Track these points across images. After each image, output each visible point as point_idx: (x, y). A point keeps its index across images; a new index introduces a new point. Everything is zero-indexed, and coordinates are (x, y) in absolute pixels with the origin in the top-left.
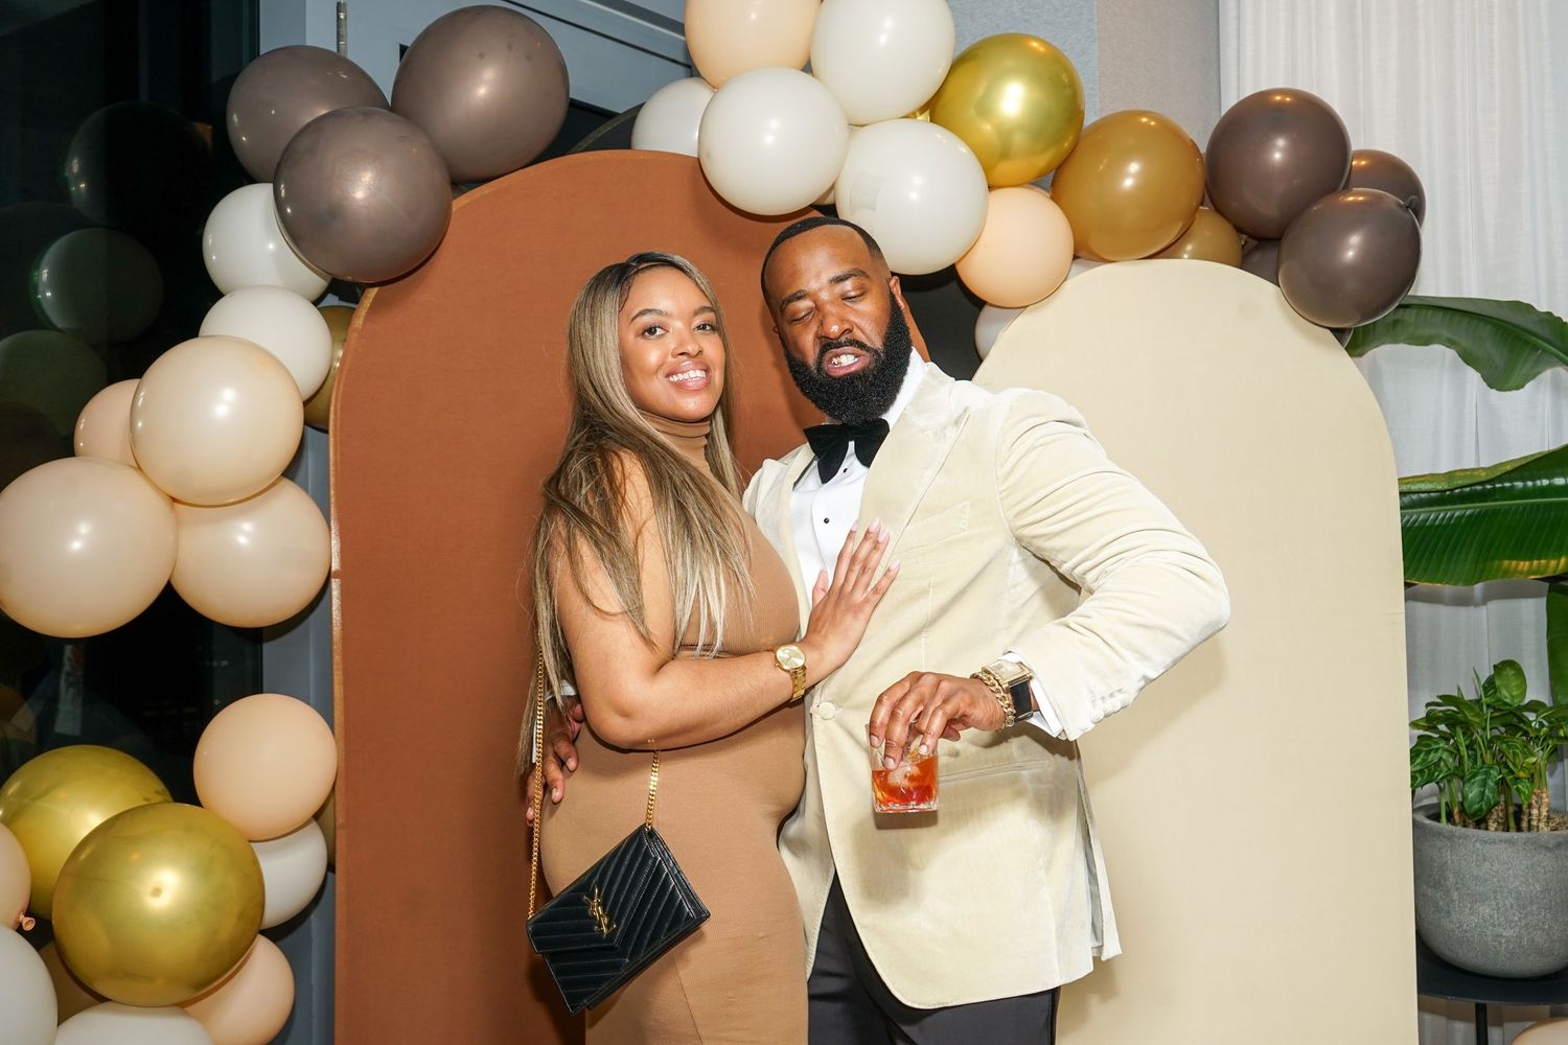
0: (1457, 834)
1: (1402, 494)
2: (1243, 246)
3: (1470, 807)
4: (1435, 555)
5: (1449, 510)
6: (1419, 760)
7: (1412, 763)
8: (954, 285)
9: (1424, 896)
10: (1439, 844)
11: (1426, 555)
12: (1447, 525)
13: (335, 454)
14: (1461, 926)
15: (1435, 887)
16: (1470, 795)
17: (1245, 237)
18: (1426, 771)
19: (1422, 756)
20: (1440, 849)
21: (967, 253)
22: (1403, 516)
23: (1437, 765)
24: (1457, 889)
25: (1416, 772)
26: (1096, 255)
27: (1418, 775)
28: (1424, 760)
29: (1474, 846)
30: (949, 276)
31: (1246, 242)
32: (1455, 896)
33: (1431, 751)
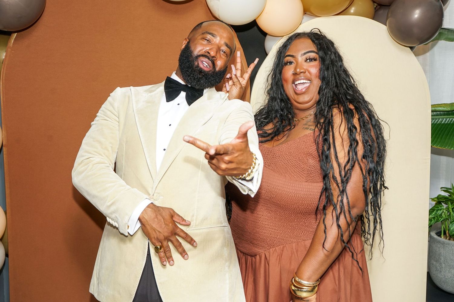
0: (446, 243)
1: (432, 111)
2: (375, 8)
3: (451, 233)
4: (444, 136)
5: (451, 118)
6: (434, 213)
7: (429, 215)
8: (255, 28)
9: (432, 264)
10: (439, 246)
11: (441, 136)
12: (450, 124)
13: (3, 97)
14: (445, 277)
15: (436, 261)
16: (451, 229)
17: (376, 4)
18: (436, 218)
19: (435, 212)
20: (439, 248)
21: (260, 14)
22: (432, 119)
23: (441, 215)
24: (444, 263)
25: (432, 218)
26: (314, 14)
27: (433, 219)
28: (436, 213)
29: (451, 247)
30: (254, 24)
31: (376, 6)
32: (443, 266)
33: (438, 210)
